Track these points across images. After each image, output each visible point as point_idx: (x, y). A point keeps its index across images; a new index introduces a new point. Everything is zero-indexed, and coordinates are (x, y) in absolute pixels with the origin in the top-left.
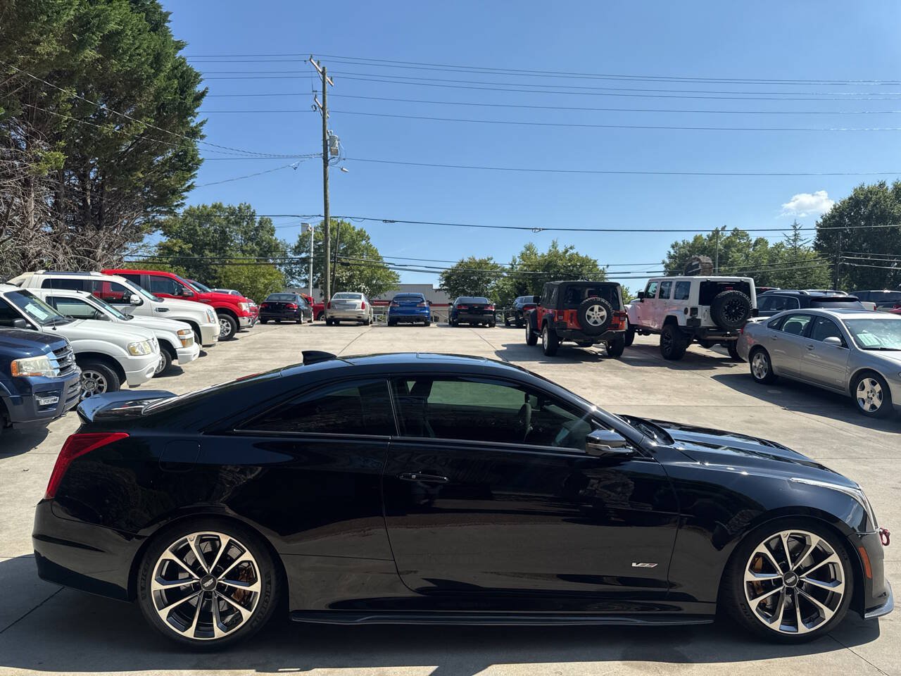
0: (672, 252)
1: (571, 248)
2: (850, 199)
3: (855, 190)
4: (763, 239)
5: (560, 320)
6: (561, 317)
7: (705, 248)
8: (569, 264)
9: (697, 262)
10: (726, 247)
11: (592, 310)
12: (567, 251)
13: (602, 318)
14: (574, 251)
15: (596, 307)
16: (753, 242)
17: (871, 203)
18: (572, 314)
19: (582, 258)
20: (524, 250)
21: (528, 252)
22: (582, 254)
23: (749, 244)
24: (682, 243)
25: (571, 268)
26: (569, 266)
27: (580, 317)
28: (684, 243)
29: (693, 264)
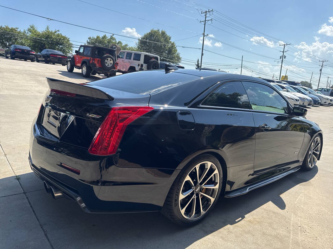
0: (89, 41)
1: (58, 31)
2: (149, 33)
3: (151, 30)
4: (120, 42)
5: (93, 62)
6: (94, 61)
7: (101, 42)
8: (58, 38)
9: (115, 47)
10: (108, 42)
11: (107, 60)
12: (56, 32)
13: (111, 64)
14: (60, 33)
15: (109, 59)
16: (117, 42)
17: (155, 36)
18: (98, 60)
19: (63, 36)
20: (30, 27)
21: (32, 29)
22: (63, 35)
23: (116, 43)
24: (92, 38)
25: (59, 40)
26: (58, 39)
27: (102, 62)
28: (93, 38)
29: (113, 47)
